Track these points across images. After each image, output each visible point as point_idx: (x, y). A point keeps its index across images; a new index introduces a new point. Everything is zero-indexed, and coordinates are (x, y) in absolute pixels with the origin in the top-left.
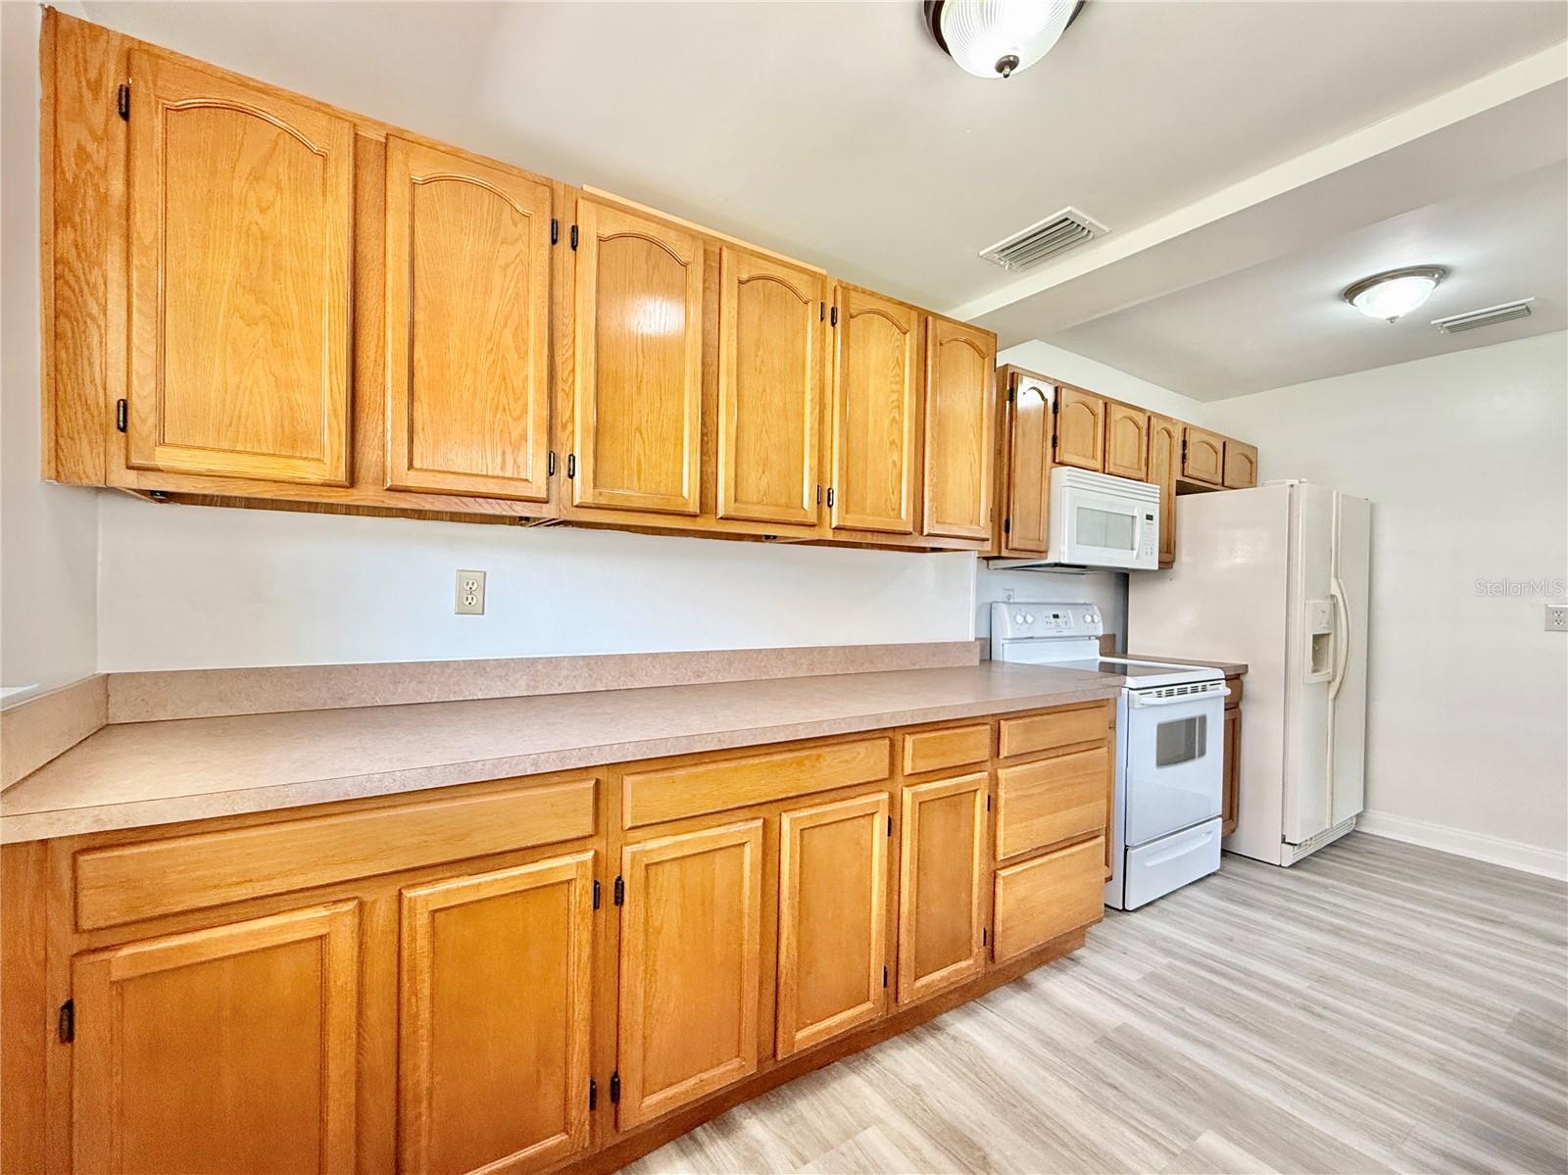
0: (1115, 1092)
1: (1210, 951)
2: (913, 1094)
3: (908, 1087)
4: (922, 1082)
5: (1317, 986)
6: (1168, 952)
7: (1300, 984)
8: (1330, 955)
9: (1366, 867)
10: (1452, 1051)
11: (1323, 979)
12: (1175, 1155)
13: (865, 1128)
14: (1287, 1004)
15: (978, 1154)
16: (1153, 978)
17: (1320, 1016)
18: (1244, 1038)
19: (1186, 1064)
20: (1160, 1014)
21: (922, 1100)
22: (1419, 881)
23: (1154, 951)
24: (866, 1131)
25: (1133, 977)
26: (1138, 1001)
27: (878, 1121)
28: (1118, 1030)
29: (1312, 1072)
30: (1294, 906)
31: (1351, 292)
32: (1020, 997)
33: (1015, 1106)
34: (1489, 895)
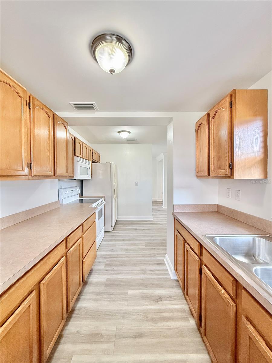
0: (113, 295)
1: (111, 254)
2: (78, 335)
3: (75, 334)
4: (78, 329)
5: (126, 252)
6: (105, 258)
7: (124, 253)
8: (125, 245)
9: (121, 226)
10: (142, 253)
11: (126, 250)
12: (127, 300)
13: (71, 359)
14: (125, 258)
15: (100, 335)
16: (107, 265)
17: (129, 257)
18: (123, 268)
19: (120, 280)
20: (111, 272)
21: (81, 334)
22: (126, 226)
23: (103, 259)
24: (72, 359)
25: (103, 267)
26: (107, 272)
27: (73, 352)
28: (107, 280)
29: (133, 268)
30: (117, 238)
31: (119, 132)
32: (86, 287)
33: (100, 315)
34: (133, 226)
